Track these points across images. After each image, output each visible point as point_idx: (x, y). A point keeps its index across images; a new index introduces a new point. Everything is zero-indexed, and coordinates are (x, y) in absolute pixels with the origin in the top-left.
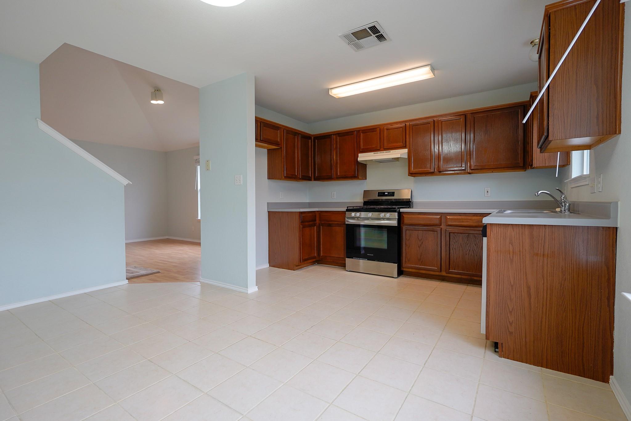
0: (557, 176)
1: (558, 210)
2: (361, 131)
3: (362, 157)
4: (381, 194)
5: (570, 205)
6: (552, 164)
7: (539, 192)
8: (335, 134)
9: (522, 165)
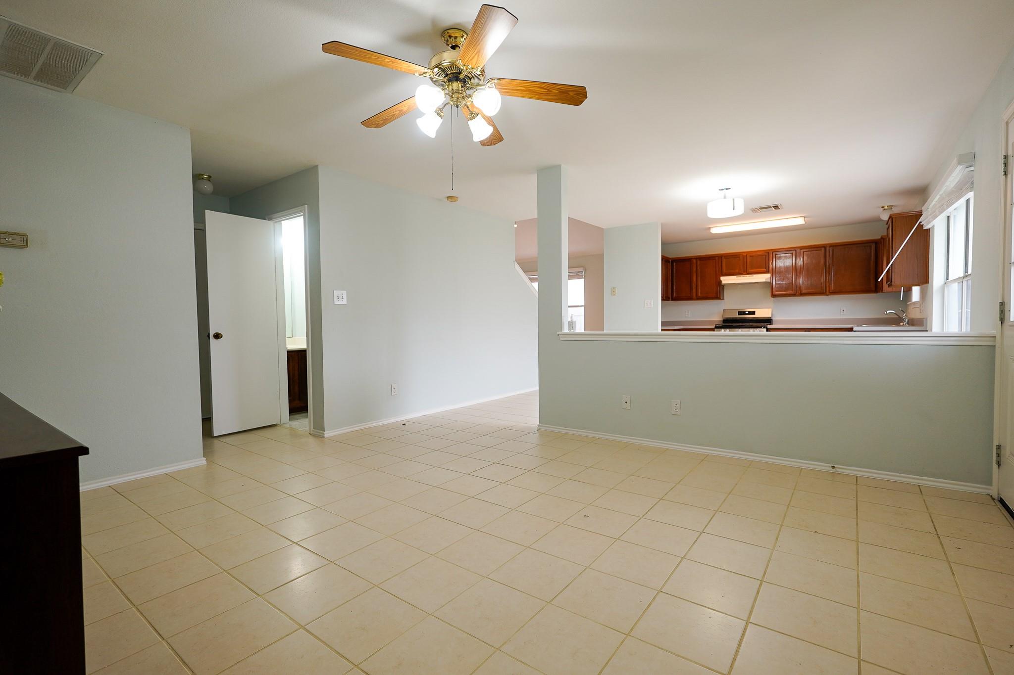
0: (901, 299)
1: (901, 324)
2: (723, 257)
3: (725, 280)
4: (741, 313)
5: (908, 320)
6: (898, 290)
7: (888, 312)
8: (694, 258)
9: (874, 289)
